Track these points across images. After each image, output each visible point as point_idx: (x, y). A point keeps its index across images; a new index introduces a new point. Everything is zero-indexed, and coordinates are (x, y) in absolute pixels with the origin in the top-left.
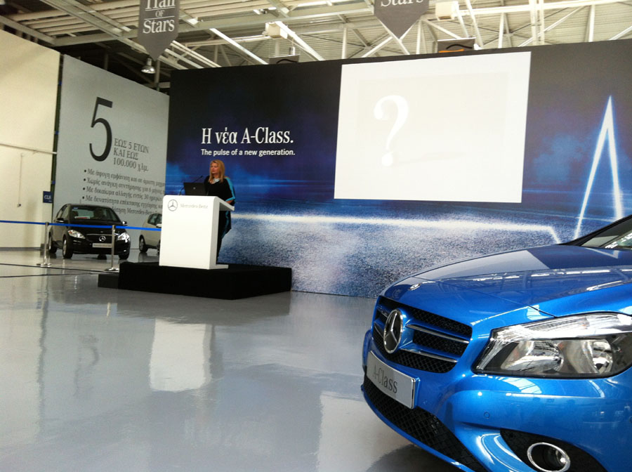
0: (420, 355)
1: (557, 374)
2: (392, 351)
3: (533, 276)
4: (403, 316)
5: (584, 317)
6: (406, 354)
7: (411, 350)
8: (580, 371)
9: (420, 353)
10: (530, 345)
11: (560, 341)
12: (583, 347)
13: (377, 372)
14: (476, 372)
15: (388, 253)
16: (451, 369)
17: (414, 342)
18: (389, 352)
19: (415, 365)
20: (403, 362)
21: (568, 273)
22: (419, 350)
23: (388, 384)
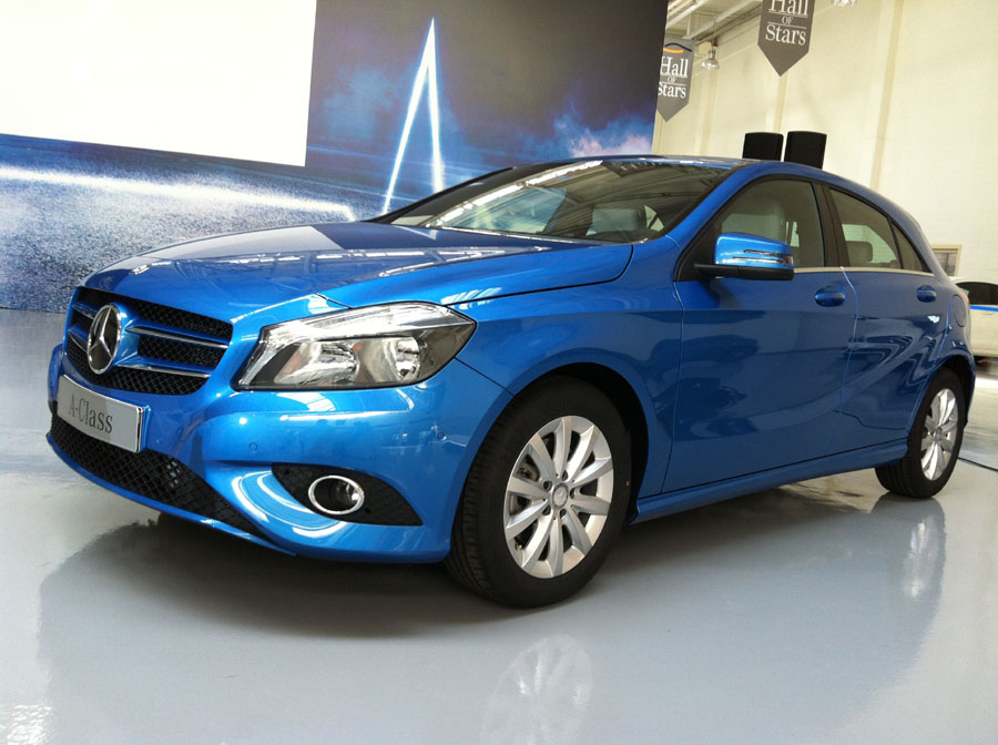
0: (151, 372)
1: (351, 384)
2: (103, 371)
3: (319, 257)
4: (122, 315)
5: (387, 307)
6: (126, 373)
7: (136, 366)
8: (379, 379)
9: (150, 368)
10: (315, 349)
11: (355, 341)
12: (385, 348)
13: (76, 405)
14: (237, 388)
15: (83, 235)
16: (199, 387)
17: (139, 354)
18: (96, 372)
19: (141, 387)
20: (121, 386)
21: (369, 255)
22: (148, 365)
23: (97, 422)
